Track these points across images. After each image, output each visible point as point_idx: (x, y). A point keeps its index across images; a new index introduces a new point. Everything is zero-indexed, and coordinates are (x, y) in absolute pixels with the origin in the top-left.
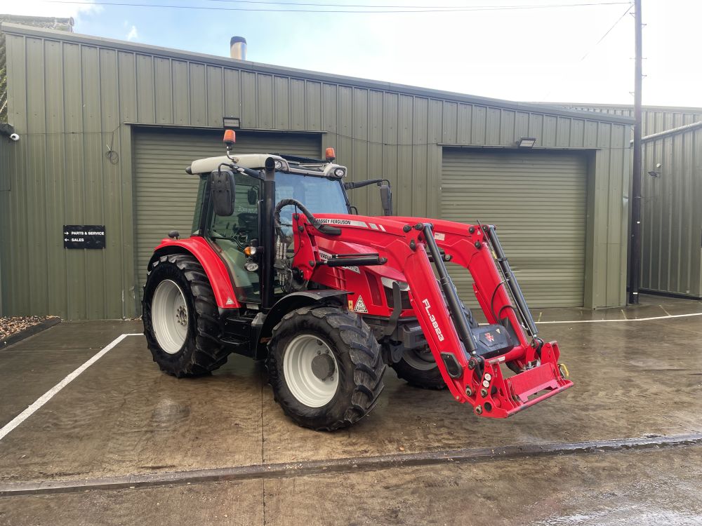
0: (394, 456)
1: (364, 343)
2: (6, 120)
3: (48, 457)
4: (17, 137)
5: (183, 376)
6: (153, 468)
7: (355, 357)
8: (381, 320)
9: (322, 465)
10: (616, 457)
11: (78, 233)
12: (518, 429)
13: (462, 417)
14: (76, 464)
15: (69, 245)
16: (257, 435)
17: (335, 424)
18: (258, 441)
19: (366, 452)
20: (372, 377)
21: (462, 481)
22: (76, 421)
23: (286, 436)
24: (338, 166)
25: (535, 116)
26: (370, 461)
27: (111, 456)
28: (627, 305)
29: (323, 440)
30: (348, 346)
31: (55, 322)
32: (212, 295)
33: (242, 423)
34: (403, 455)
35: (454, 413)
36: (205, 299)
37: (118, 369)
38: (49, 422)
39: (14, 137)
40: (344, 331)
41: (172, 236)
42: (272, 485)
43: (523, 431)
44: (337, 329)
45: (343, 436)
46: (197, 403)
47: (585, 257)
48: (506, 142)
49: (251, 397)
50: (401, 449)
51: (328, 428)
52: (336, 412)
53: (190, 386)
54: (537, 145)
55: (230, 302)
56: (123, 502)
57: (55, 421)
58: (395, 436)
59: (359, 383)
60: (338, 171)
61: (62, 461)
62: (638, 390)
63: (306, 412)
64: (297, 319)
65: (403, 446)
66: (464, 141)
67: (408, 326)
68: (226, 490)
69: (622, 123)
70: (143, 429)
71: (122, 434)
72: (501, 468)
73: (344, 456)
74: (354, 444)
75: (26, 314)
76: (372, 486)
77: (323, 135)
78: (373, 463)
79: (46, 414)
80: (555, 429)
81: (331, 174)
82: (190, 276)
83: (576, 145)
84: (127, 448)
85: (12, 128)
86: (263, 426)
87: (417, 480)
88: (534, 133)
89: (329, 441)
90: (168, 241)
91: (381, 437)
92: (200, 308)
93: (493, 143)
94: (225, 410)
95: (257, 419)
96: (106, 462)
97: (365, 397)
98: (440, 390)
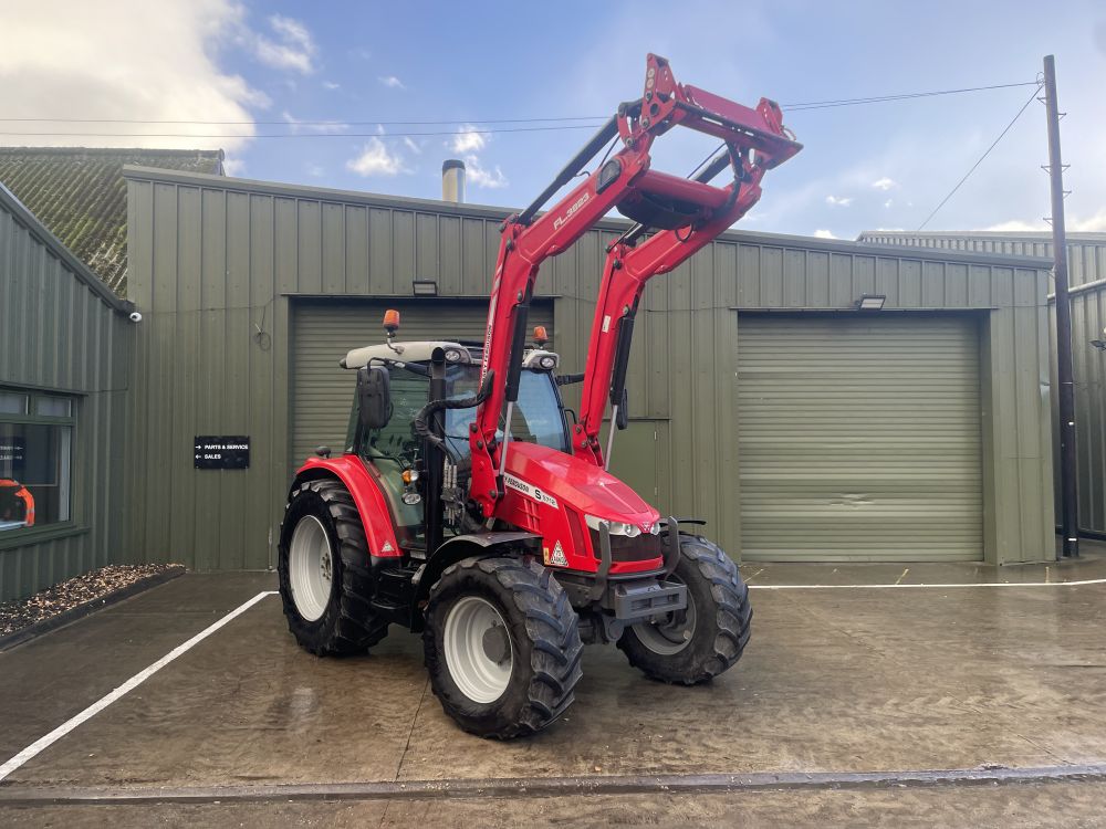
0: (583, 778)
1: (548, 611)
2: (125, 295)
3: (122, 757)
4: (139, 317)
5: (324, 654)
6: (250, 778)
7: (531, 630)
8: (588, 578)
9: (478, 786)
10: (918, 796)
11: (213, 447)
12: (784, 748)
13: (708, 727)
14: (155, 768)
15: (202, 464)
16: (400, 740)
17: (507, 729)
18: (399, 749)
19: (545, 770)
20: (559, 661)
21: (666, 818)
22: (169, 712)
23: (440, 744)
24: (545, 352)
25: (885, 262)
26: (547, 784)
27: (200, 760)
28: (1058, 560)
29: (489, 751)
30: (523, 614)
31: (178, 573)
32: (363, 538)
33: (385, 723)
34: (596, 777)
35: (697, 720)
36: (355, 544)
37: (244, 642)
38: (134, 712)
39: (135, 317)
40: (519, 592)
41: (321, 454)
42: (398, 808)
43: (790, 751)
44: (510, 589)
45: (521, 747)
46: (334, 692)
47: (982, 480)
48: (840, 302)
49: (410, 687)
50: (597, 769)
51: (499, 735)
52: (508, 711)
53: (332, 669)
54: (890, 306)
55: (388, 548)
56: (199, 820)
57: (142, 711)
58: (595, 750)
59: (538, 669)
60: (546, 360)
61: (136, 764)
62: (1007, 696)
63: (472, 709)
64: (461, 574)
65: (601, 766)
66: (773, 303)
67: (625, 587)
68: (333, 812)
69: (1033, 267)
70: (253, 727)
71: (223, 732)
72: (732, 802)
73: (510, 776)
74: (533, 759)
75: (138, 561)
76: (534, 817)
77: (556, 301)
78: (550, 787)
79: (133, 701)
80: (841, 750)
81: (536, 364)
82: (336, 511)
83: (956, 304)
84: (224, 751)
85: (132, 304)
86: (413, 729)
87: (601, 813)
88: (885, 287)
89: (498, 753)
90: (314, 460)
91: (575, 751)
92: (348, 557)
93: (818, 304)
94: (368, 705)
95: (408, 718)
96: (193, 768)
97: (549, 691)
98: (690, 686)
